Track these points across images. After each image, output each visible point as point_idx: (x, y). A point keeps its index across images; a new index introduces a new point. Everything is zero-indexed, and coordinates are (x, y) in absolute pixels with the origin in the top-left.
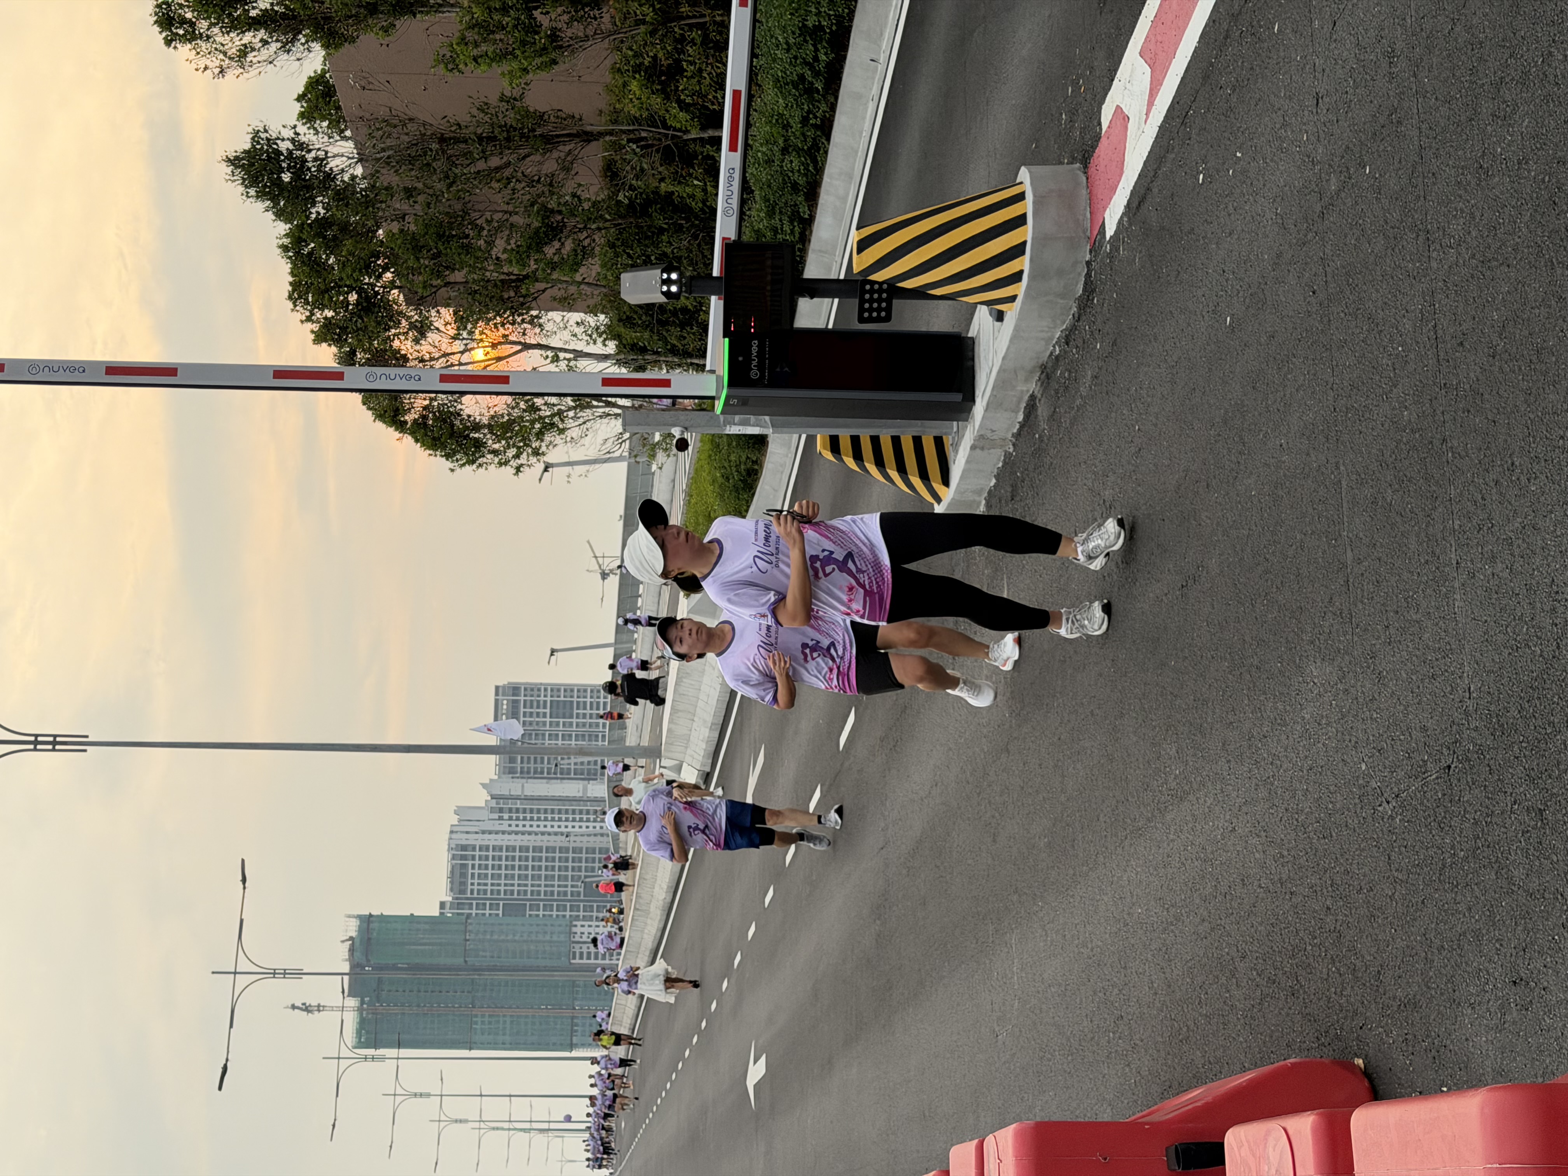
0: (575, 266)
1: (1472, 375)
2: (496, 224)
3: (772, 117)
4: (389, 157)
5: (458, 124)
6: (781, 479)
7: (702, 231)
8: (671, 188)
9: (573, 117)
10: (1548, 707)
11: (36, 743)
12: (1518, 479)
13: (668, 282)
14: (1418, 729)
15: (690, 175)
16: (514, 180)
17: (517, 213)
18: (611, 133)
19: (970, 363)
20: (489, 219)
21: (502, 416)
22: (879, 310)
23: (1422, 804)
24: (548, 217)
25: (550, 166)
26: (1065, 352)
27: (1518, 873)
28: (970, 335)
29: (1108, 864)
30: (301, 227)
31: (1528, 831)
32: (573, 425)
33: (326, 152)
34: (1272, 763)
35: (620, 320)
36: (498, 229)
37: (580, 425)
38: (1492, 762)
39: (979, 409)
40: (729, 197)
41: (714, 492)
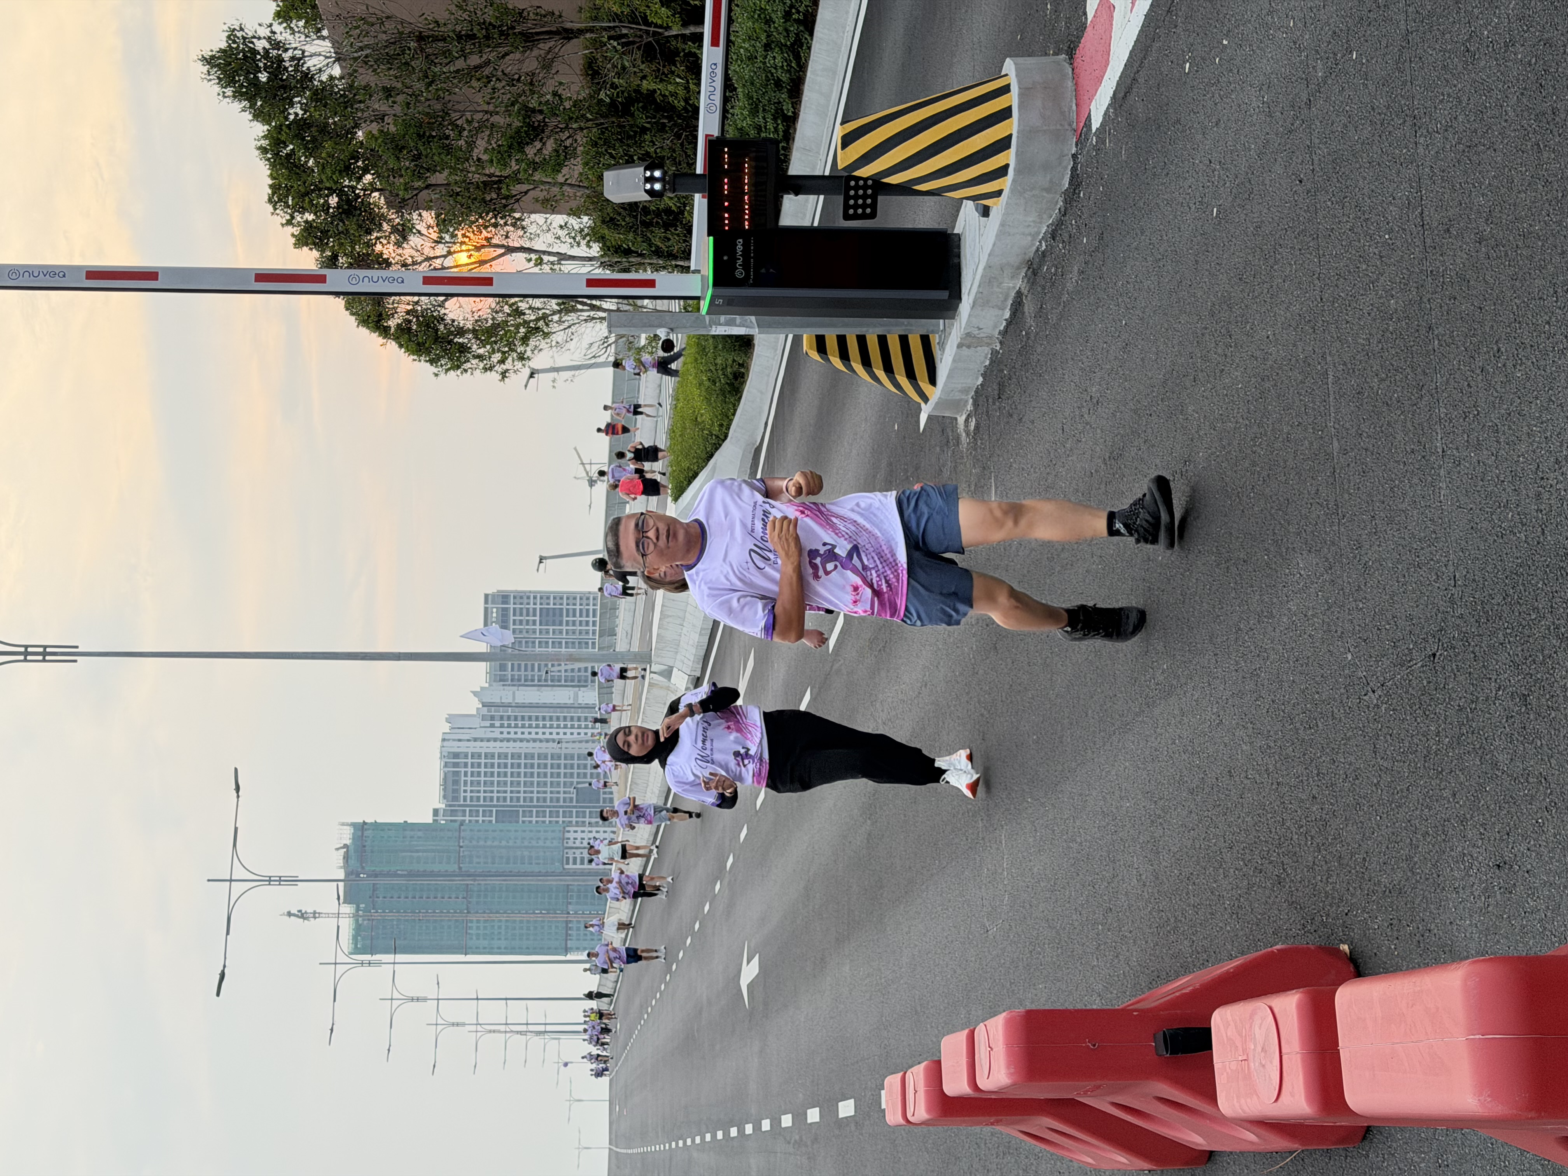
0: (557, 167)
1: (1458, 261)
2: (477, 125)
3: (754, 12)
4: (366, 56)
5: (436, 22)
6: (767, 383)
7: (685, 130)
8: (653, 86)
9: (553, 14)
10: (1532, 593)
11: (26, 654)
12: (1504, 365)
13: (651, 180)
14: (1404, 618)
15: (673, 73)
16: (494, 79)
17: (497, 113)
18: (591, 30)
19: (956, 261)
20: (470, 119)
21: (486, 320)
22: (864, 206)
23: (1407, 692)
24: (529, 117)
25: (531, 64)
26: (1052, 247)
27: (1503, 758)
28: (956, 231)
29: (1096, 760)
30: (279, 128)
31: (1512, 717)
32: (558, 329)
33: (303, 52)
34: (1258, 656)
35: (603, 222)
36: (479, 130)
37: (565, 329)
38: (1477, 648)
39: (965, 306)
40: (712, 93)
41: (700, 395)
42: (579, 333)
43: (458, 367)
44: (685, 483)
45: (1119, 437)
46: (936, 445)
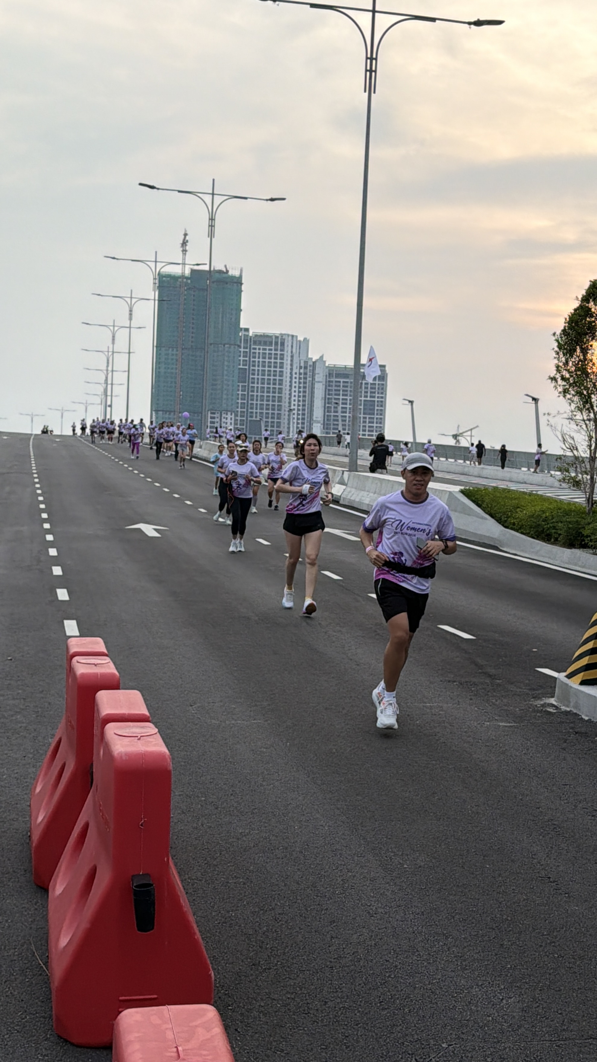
11: (371, 59)
41: (535, 511)
42: (582, 431)
43: (560, 348)
44: (474, 499)
45: (572, 834)
46: (529, 680)
